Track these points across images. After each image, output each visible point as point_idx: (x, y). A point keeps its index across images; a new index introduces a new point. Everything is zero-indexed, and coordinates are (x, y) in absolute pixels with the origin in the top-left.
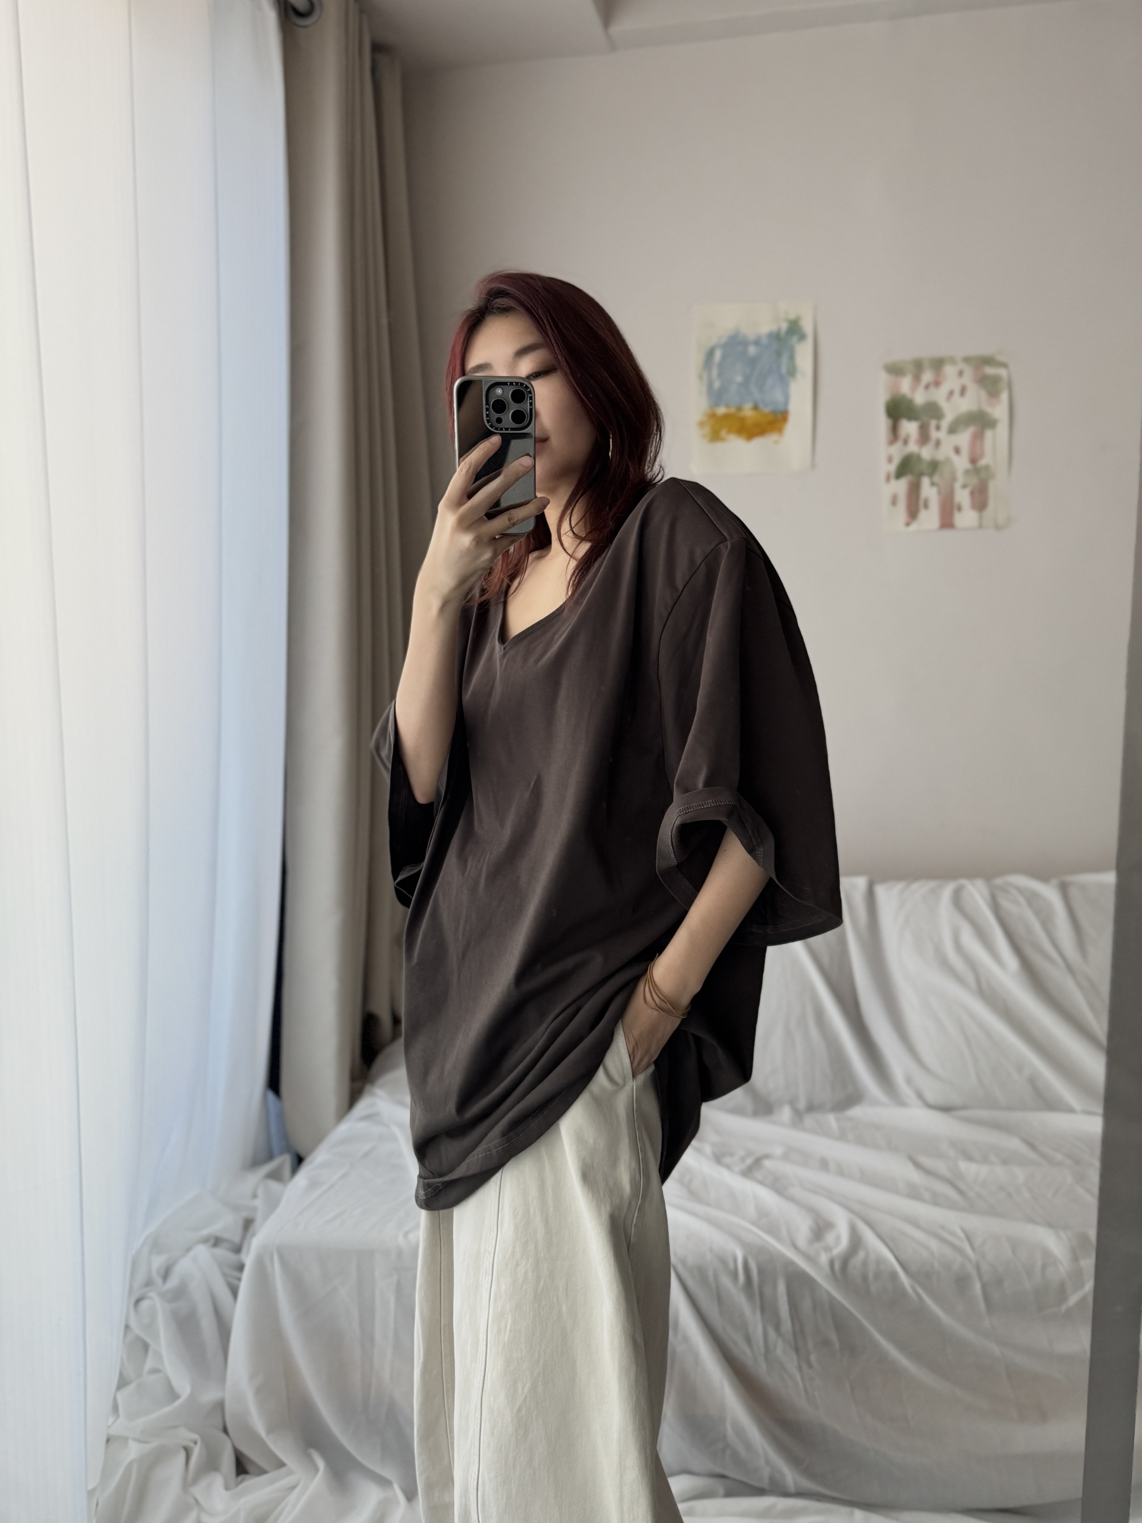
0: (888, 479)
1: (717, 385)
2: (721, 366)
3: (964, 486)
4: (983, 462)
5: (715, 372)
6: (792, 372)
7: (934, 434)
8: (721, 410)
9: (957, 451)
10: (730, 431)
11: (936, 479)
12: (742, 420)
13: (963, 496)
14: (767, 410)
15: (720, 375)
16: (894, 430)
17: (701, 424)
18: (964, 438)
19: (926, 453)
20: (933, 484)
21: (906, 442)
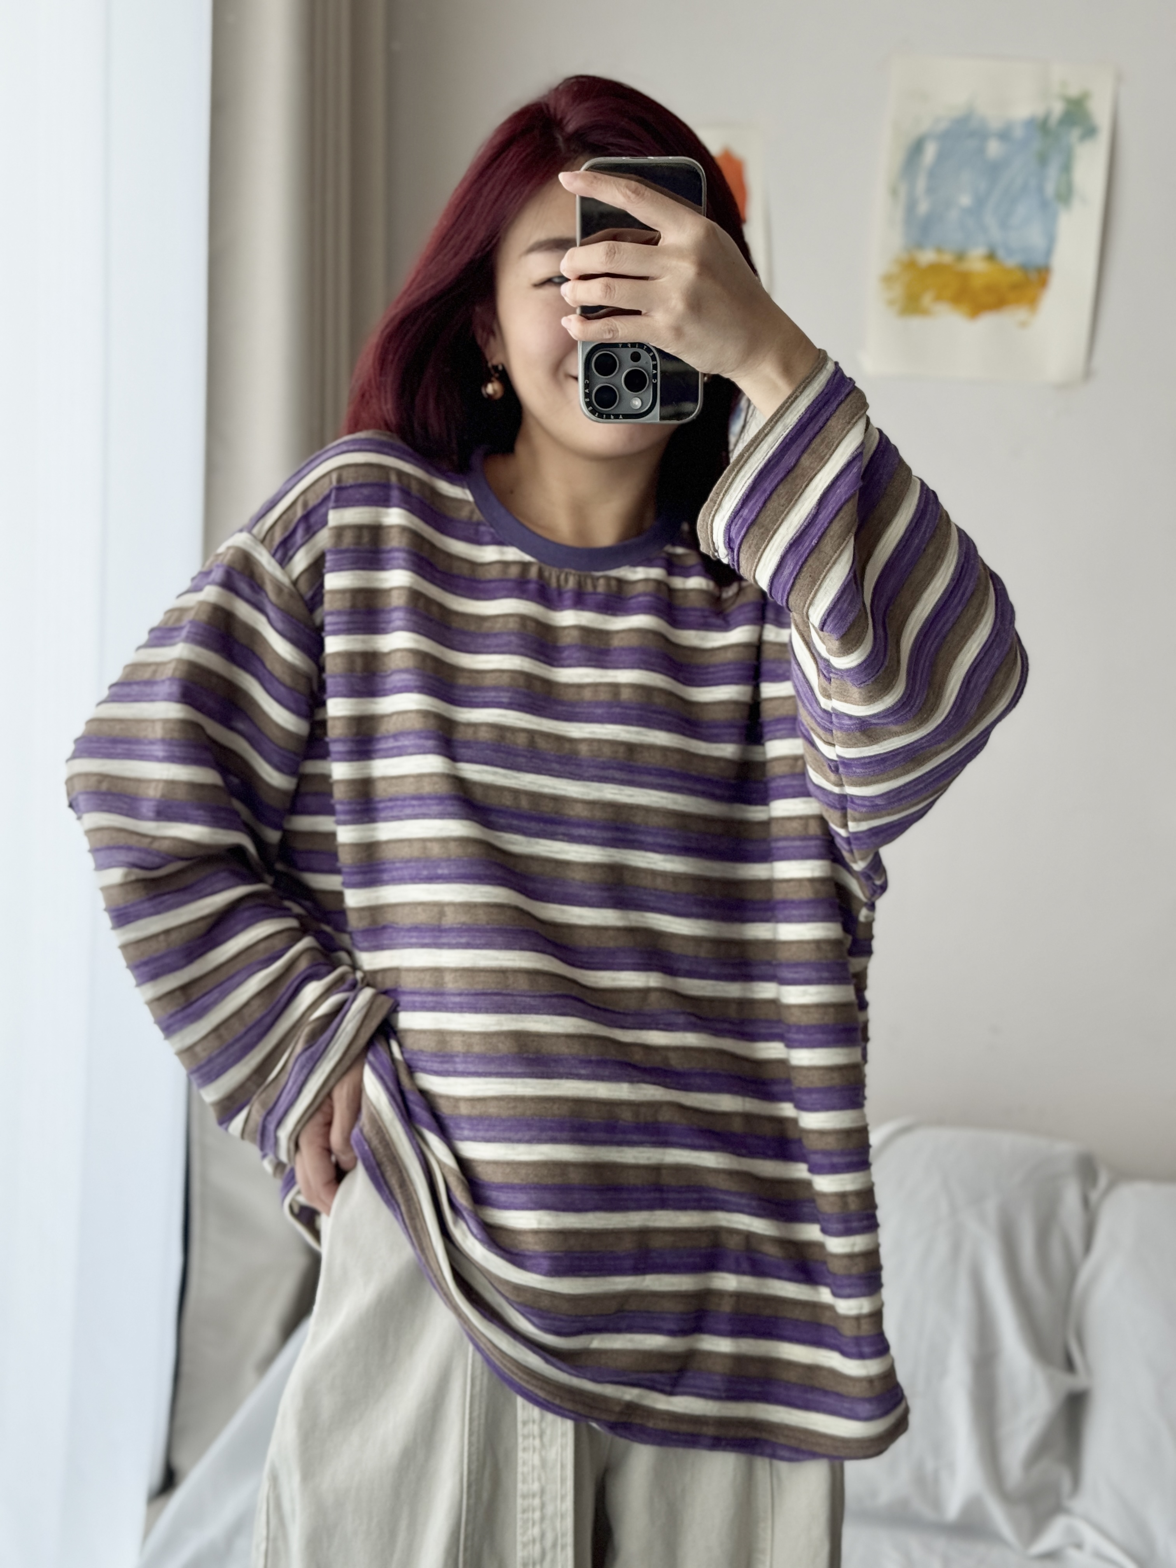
1: (923, 207)
2: (933, 174)
5: (921, 184)
6: (1066, 195)
8: (927, 257)
10: (938, 298)
12: (965, 277)
14: (1011, 262)
15: (931, 190)
17: (888, 279)
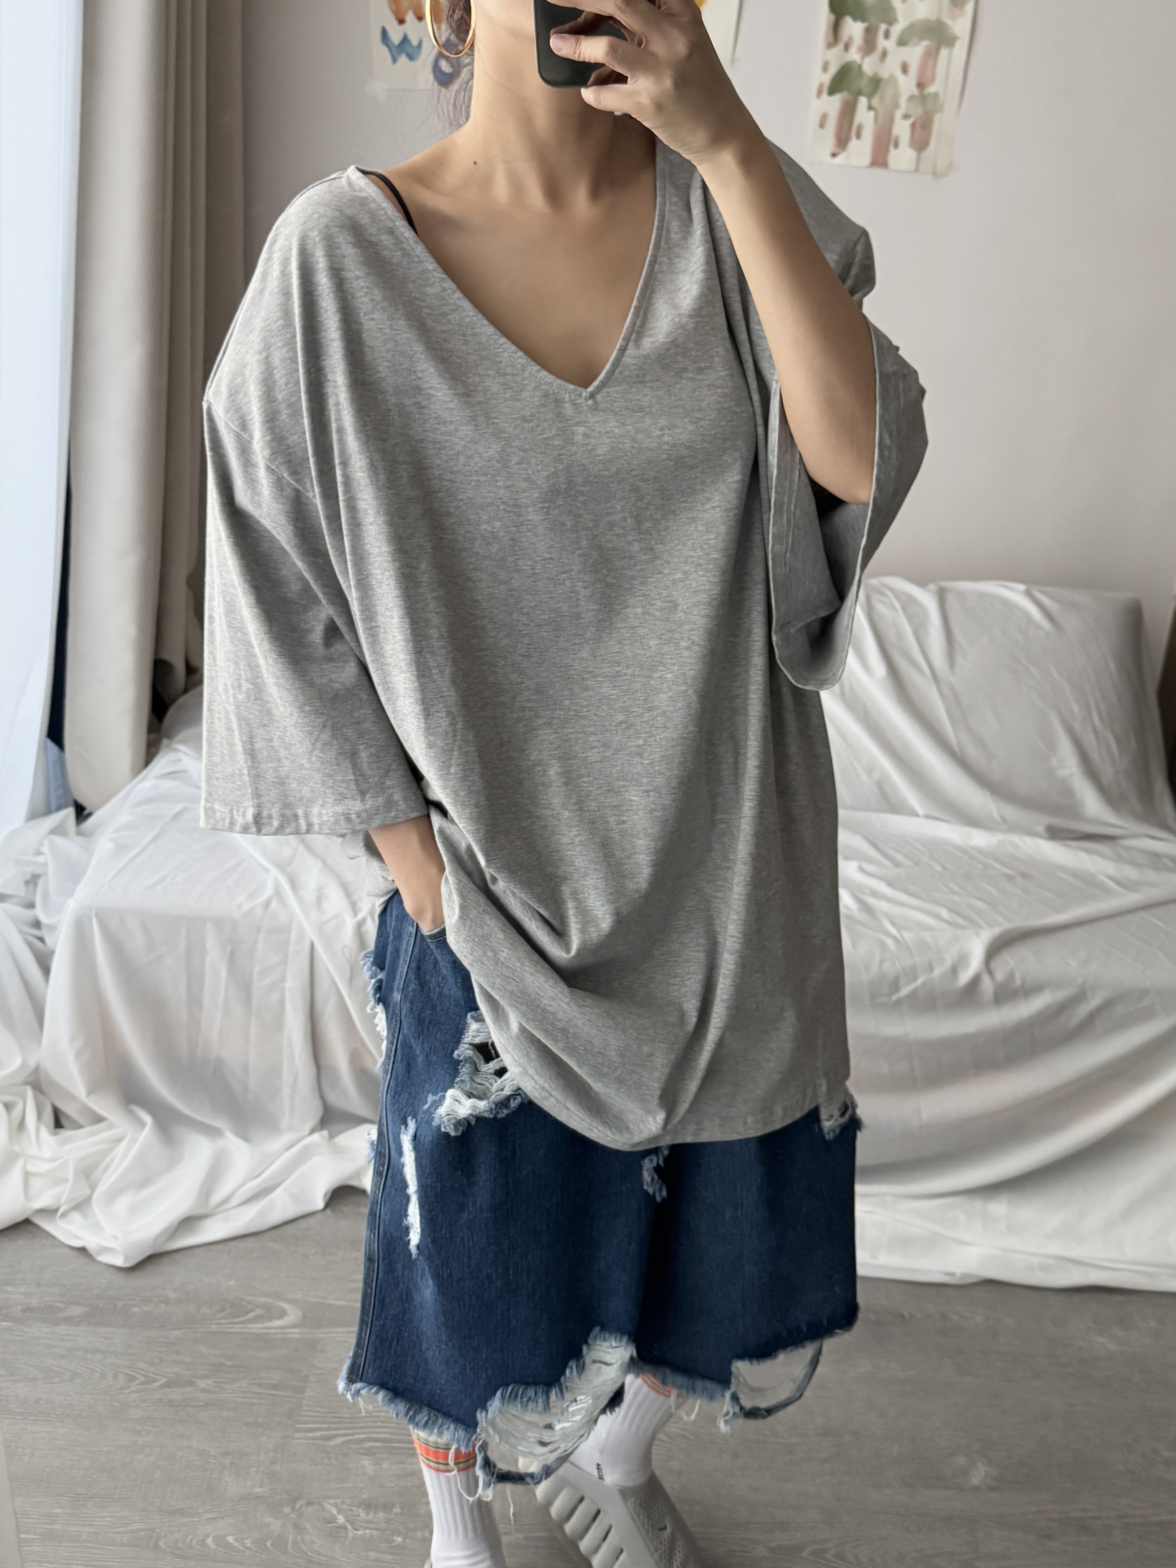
0: (819, 93)
3: (906, 116)
4: (931, 89)
7: (882, 43)
9: (905, 69)
11: (875, 101)
13: (902, 129)
16: (836, 28)
18: (914, 53)
19: (869, 66)
20: (870, 108)
21: (847, 47)
